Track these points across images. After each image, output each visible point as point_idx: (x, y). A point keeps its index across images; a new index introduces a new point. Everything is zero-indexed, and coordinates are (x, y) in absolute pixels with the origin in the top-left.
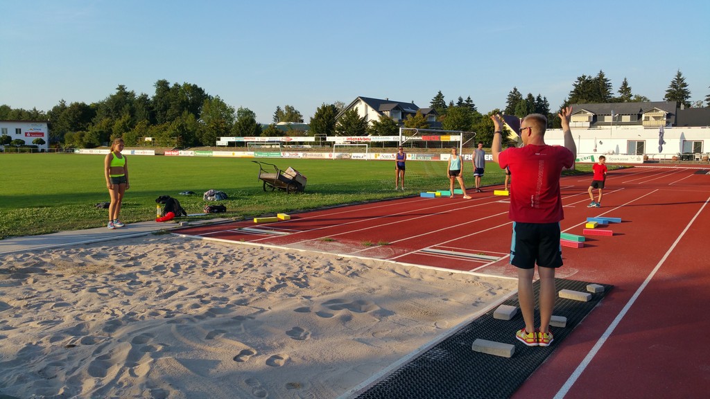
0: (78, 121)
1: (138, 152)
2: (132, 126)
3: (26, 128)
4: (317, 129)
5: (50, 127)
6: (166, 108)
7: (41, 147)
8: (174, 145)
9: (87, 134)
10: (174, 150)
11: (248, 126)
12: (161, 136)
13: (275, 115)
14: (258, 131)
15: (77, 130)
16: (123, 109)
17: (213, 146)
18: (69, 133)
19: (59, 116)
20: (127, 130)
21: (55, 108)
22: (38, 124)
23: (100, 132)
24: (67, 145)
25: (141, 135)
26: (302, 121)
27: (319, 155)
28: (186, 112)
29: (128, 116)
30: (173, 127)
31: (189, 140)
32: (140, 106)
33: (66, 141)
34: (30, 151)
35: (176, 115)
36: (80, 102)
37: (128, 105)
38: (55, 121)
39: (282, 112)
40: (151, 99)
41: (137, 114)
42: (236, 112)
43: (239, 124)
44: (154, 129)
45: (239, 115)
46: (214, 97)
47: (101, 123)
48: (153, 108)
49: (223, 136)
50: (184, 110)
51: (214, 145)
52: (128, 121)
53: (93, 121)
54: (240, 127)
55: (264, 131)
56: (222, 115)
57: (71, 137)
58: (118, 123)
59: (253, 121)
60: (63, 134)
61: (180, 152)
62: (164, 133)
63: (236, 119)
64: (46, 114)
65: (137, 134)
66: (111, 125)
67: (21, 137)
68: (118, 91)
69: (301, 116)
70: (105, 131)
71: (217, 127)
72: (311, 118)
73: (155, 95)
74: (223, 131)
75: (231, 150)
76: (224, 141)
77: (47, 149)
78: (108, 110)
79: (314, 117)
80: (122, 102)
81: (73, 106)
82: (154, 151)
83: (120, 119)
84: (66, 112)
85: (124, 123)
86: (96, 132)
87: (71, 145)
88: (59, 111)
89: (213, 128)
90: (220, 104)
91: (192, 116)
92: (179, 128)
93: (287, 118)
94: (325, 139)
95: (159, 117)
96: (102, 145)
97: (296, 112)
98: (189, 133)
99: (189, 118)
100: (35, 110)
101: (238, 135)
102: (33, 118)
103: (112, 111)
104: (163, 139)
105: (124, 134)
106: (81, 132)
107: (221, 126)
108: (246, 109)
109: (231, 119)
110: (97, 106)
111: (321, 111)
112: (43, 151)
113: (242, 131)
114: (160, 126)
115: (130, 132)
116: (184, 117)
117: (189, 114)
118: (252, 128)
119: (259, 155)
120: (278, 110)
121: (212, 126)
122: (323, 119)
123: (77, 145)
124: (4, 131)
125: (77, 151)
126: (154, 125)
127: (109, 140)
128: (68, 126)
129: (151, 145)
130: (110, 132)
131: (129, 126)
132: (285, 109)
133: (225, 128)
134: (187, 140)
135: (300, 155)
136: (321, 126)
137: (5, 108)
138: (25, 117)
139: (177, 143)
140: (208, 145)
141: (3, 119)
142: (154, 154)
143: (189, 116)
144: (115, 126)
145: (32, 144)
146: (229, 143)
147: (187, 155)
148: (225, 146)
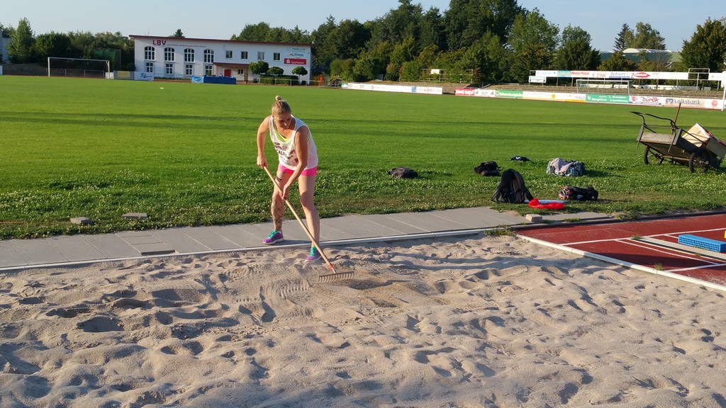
0: (349, 46)
1: (421, 89)
2: (415, 53)
3: (286, 52)
4: (693, 60)
5: (314, 52)
6: (461, 28)
7: (302, 78)
8: (468, 81)
9: (358, 62)
10: (468, 88)
11: (579, 55)
12: (452, 67)
13: (618, 37)
14: (595, 61)
15: (346, 57)
16: (405, 29)
17: (523, 83)
19: (325, 38)
20: (408, 59)
21: (322, 27)
22: (300, 48)
23: (374, 60)
24: (333, 77)
25: (426, 66)
26: (663, 47)
27: (694, 103)
28: (488, 34)
29: (411, 39)
30: (469, 55)
31: (489, 74)
32: (428, 24)
33: (333, 71)
34: (289, 83)
35: (474, 38)
36: (352, 20)
37: (412, 23)
38: (320, 45)
39: (631, 34)
40: (443, 15)
41: (423, 35)
42: (560, 34)
43: (566, 51)
44: (444, 57)
45: (564, 37)
46: (531, 10)
47: (377, 47)
48: (443, 28)
49: (540, 69)
50: (485, 31)
51: (526, 81)
52: (410, 47)
53: (366, 45)
54: (567, 56)
55: (603, 62)
56: (539, 37)
57: (338, 66)
58: (399, 48)
59: (587, 47)
60: (328, 63)
61: (476, 90)
62: (458, 63)
63: (560, 43)
64: (310, 34)
65: (421, 64)
66: (389, 52)
67: (280, 64)
69: (661, 39)
70: (380, 59)
71: (533, 54)
72: (686, 43)
73: (448, 9)
74: (540, 61)
75: (549, 91)
76: (540, 76)
77: (308, 81)
78: (386, 31)
79: (689, 40)
80: (405, 19)
81: (343, 24)
82: (441, 89)
83: (401, 43)
84: (334, 32)
85: (405, 48)
86: (369, 60)
87: (338, 77)
88: (327, 29)
89: (526, 56)
90: (538, 21)
91: (496, 38)
92: (477, 56)
93: (638, 42)
94: (706, 76)
95: (451, 39)
96: (376, 78)
97: (654, 34)
98: (491, 64)
99: (491, 42)
100: (297, 29)
101: (563, 68)
102: (295, 40)
103: (391, 31)
104: (454, 72)
105: (404, 64)
106: (351, 59)
107: (537, 54)
108: (575, 28)
109: (553, 44)
110: (373, 24)
111: (703, 30)
112: (304, 83)
113: (570, 62)
114: (452, 54)
115: (412, 62)
116: (485, 41)
117: (492, 36)
118: (586, 57)
119: (594, 99)
120: (624, 30)
121: (525, 54)
122: (706, 43)
123: (345, 77)
124: (260, 55)
125: (344, 86)
126: (444, 52)
127: (384, 72)
128: (336, 51)
129: (438, 80)
130: (387, 61)
131: (411, 52)
132: (635, 29)
133: (544, 56)
134: (486, 74)
135: (662, 101)
136: (702, 55)
137: (263, 26)
138: (285, 38)
139: (473, 78)
140: (516, 82)
141: (260, 41)
142: (441, 93)
143: (492, 40)
144: (394, 53)
145: (292, 74)
146: (548, 79)
147: (487, 96)
148: (540, 84)
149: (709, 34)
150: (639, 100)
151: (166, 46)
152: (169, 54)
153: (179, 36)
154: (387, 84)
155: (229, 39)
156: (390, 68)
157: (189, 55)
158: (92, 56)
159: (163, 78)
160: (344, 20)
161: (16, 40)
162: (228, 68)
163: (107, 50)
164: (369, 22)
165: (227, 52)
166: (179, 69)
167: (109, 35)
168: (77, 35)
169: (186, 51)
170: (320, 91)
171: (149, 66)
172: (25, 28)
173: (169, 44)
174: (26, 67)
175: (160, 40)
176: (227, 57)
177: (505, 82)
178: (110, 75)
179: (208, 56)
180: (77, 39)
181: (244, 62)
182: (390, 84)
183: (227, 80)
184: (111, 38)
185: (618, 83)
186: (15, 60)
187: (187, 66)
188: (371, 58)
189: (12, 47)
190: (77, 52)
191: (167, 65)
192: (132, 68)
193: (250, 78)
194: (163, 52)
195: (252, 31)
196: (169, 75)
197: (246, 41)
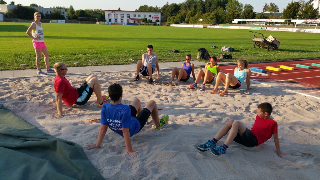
0: (173, 12)
1: (196, 26)
2: (195, 14)
3: (153, 15)
4: (286, 15)
5: (162, 14)
6: (210, 5)
7: (158, 23)
8: (212, 23)
9: (176, 17)
10: (211, 25)
11: (249, 14)
13: (264, 8)
14: (254, 16)
15: (172, 16)
16: (192, 6)
17: (230, 23)
18: (169, 17)
19: (165, 9)
20: (192, 16)
21: (164, 6)
22: (157, 13)
23: (181, 17)
24: (168, 23)
25: (198, 18)
26: (278, 11)
27: (286, 30)
28: (219, 7)
29: (193, 9)
30: (212, 14)
31: (219, 20)
32: (199, 4)
33: (168, 21)
34: (153, 25)
35: (215, 8)
36: (174, 3)
37: (194, 4)
38: (164, 12)
39: (268, 7)
40: (204, 1)
41: (198, 8)
42: (244, 7)
43: (245, 12)
44: (204, 15)
45: (245, 8)
47: (182, 12)
48: (204, 5)
49: (236, 18)
50: (218, 6)
51: (231, 23)
52: (193, 12)
53: (179, 12)
54: (245, 14)
55: (257, 16)
56: (236, 8)
57: (169, 19)
58: (189, 12)
59: (252, 11)
60: (166, 18)
61: (214, 26)
62: (208, 17)
63: (243, 10)
64: (161, 8)
65: (196, 18)
66: (186, 14)
67: (151, 19)
69: (278, 8)
70: (183, 16)
71: (233, 14)
72: (284, 9)
74: (236, 16)
75: (239, 26)
76: (236, 21)
77: (160, 24)
78: (185, 7)
79: (285, 9)
80: (192, 2)
81: (171, 5)
82: (203, 26)
83: (190, 11)
84: (168, 7)
85: (191, 12)
87: (169, 22)
88: (166, 7)
89: (231, 14)
90: (236, 2)
91: (222, 8)
92: (215, 15)
93: (270, 9)
94: (291, 21)
95: (207, 9)
96: (181, 23)
97: (275, 6)
98: (220, 17)
99: (220, 10)
100: (157, 7)
101: (244, 18)
102: (156, 10)
103: (187, 7)
104: (207, 20)
105: (191, 18)
106: (173, 17)
107: (235, 13)
108: (249, 5)
109: (241, 10)
110: (181, 5)
111: (290, 5)
112: (158, 25)
113: (246, 16)
114: (207, 14)
116: (218, 9)
117: (220, 7)
118: (251, 14)
119: (253, 28)
120: (266, 5)
121: (231, 13)
122: (291, 9)
123: (171, 22)
124: (145, 16)
125: (171, 25)
126: (204, 13)
127: (184, 21)
128: (169, 14)
129: (202, 23)
130: (185, 17)
131: (193, 14)
132: (269, 5)
133: (237, 14)
134: (218, 21)
135: (275, 29)
136: (289, 13)
137: (146, 6)
138: (153, 10)
140: (228, 23)
141: (145, 11)
143: (221, 9)
144: (188, 14)
145: (154, 22)
146: (238, 22)
147: (217, 28)
148: (236, 23)
149: (292, 6)
150: (268, 29)
151: (115, 13)
152: (116, 16)
153: (119, 10)
154: (185, 24)
155: (135, 10)
156: (186, 19)
157: (122, 16)
158: (92, 17)
159: (114, 24)
160: (172, 3)
161: (69, 12)
162: (135, 20)
163: (97, 15)
165: (134, 15)
166: (119, 21)
167: (98, 10)
168: (88, 10)
169: (121, 15)
170: (163, 27)
171: (110, 20)
172: (72, 8)
173: (116, 13)
174: (73, 20)
175: (113, 11)
176: (134, 16)
177: (225, 23)
178: (98, 23)
179: (128, 16)
181: (139, 18)
182: (186, 24)
183: (134, 24)
184: (98, 11)
185: (261, 23)
186: (69, 18)
187: (122, 20)
188: (180, 16)
189: (68, 14)
190: (88, 16)
191: (115, 20)
192: (105, 21)
193: (142, 23)
194: (114, 15)
195: (142, 8)
196: (116, 23)
197: (140, 11)
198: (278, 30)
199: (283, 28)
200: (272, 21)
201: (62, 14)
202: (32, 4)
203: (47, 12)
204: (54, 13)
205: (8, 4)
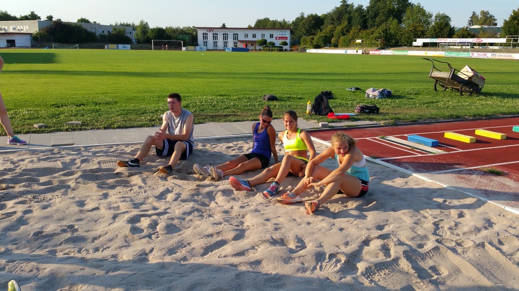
0: (312, 28)
1: (351, 52)
2: (348, 31)
3: (276, 33)
4: (509, 31)
5: (292, 33)
6: (376, 15)
7: (285, 47)
8: (377, 46)
9: (316, 38)
10: (377, 50)
11: (442, 29)
12: (368, 38)
13: (470, 19)
14: (451, 33)
15: (310, 35)
16: (343, 17)
17: (410, 46)
19: (299, 25)
20: (344, 35)
21: (297, 19)
22: (284, 31)
23: (325, 36)
24: (302, 46)
25: (354, 38)
26: (496, 24)
28: (391, 18)
29: (346, 23)
30: (378, 31)
31: (390, 41)
32: (356, 15)
33: (302, 43)
34: (278, 51)
35: (383, 21)
36: (314, 14)
37: (347, 14)
38: (296, 29)
39: (477, 17)
40: (365, 9)
41: (353, 21)
42: (433, 17)
43: (434, 27)
44: (364, 32)
45: (436, 19)
46: (416, 4)
47: (327, 28)
48: (365, 16)
49: (419, 38)
50: (389, 17)
51: (411, 45)
52: (345, 27)
53: (321, 28)
54: (435, 30)
55: (456, 34)
56: (420, 20)
57: (305, 40)
58: (339, 28)
59: (447, 24)
60: (300, 38)
61: (381, 51)
62: (371, 36)
63: (433, 23)
64: (291, 23)
65: (351, 37)
66: (333, 31)
67: (273, 40)
68: (341, 3)
69: (495, 20)
70: (328, 35)
71: (415, 30)
72: (505, 21)
73: (369, 5)
74: (419, 33)
75: (424, 50)
76: (420, 42)
77: (289, 49)
78: (333, 19)
79: (508, 19)
80: (344, 13)
81: (309, 17)
83: (340, 26)
84: (304, 21)
85: (342, 29)
86: (322, 36)
87: (305, 46)
88: (300, 20)
89: (412, 30)
90: (421, 10)
91: (396, 21)
92: (383, 32)
93: (481, 22)
94: (517, 41)
95: (370, 22)
96: (325, 46)
97: (491, 17)
98: (392, 36)
99: (393, 23)
100: (284, 20)
101: (432, 37)
102: (282, 26)
103: (335, 19)
104: (370, 41)
105: (341, 37)
106: (312, 36)
107: (418, 29)
108: (442, 14)
109: (429, 23)
110: (325, 16)
111: (516, 13)
112: (286, 50)
113: (436, 34)
114: (369, 31)
115: (346, 36)
116: (389, 23)
117: (393, 20)
118: (446, 30)
119: (449, 55)
120: (473, 15)
121: (410, 29)
123: (308, 46)
124: (263, 35)
125: (308, 51)
126: (364, 30)
127: (330, 43)
128: (304, 32)
130: (332, 36)
131: (346, 31)
132: (480, 14)
133: (422, 31)
135: (489, 55)
136: (515, 28)
137: (267, 20)
138: (278, 26)
139: (380, 44)
140: (405, 45)
141: (264, 28)
142: (361, 53)
143: (393, 22)
144: (336, 32)
145: (279, 46)
146: (424, 43)
147: (387, 54)
148: (419, 46)
150: (476, 55)
151: (214, 32)
152: (215, 37)
153: (224, 27)
154: (331, 49)
155: (247, 27)
156: (333, 40)
157: (225, 37)
158: (176, 38)
159: (212, 50)
160: (310, 14)
161: (139, 31)
162: (246, 43)
163: (184, 35)
164: (324, 15)
165: (245, 34)
166: (220, 44)
168: (170, 28)
169: (224, 34)
170: (294, 54)
171: (205, 43)
172: (144, 24)
174: (144, 45)
175: (210, 29)
176: (245, 37)
177: (401, 46)
178: (184, 49)
179: (236, 37)
180: (170, 30)
181: (254, 39)
182: (333, 49)
183: (246, 50)
184: (190, 29)
185: (463, 45)
186: (139, 42)
187: (225, 43)
188: (322, 34)
189: (137, 35)
190: (169, 37)
191: (214, 43)
192: (197, 45)
193: (258, 48)
194: (212, 36)
195: (260, 23)
196: (215, 48)
197: (257, 29)
198: (493, 57)
199: (503, 54)
200: (482, 42)
201: (128, 35)
202: (80, 18)
203: (103, 32)
204: (114, 32)
205: (42, 20)
